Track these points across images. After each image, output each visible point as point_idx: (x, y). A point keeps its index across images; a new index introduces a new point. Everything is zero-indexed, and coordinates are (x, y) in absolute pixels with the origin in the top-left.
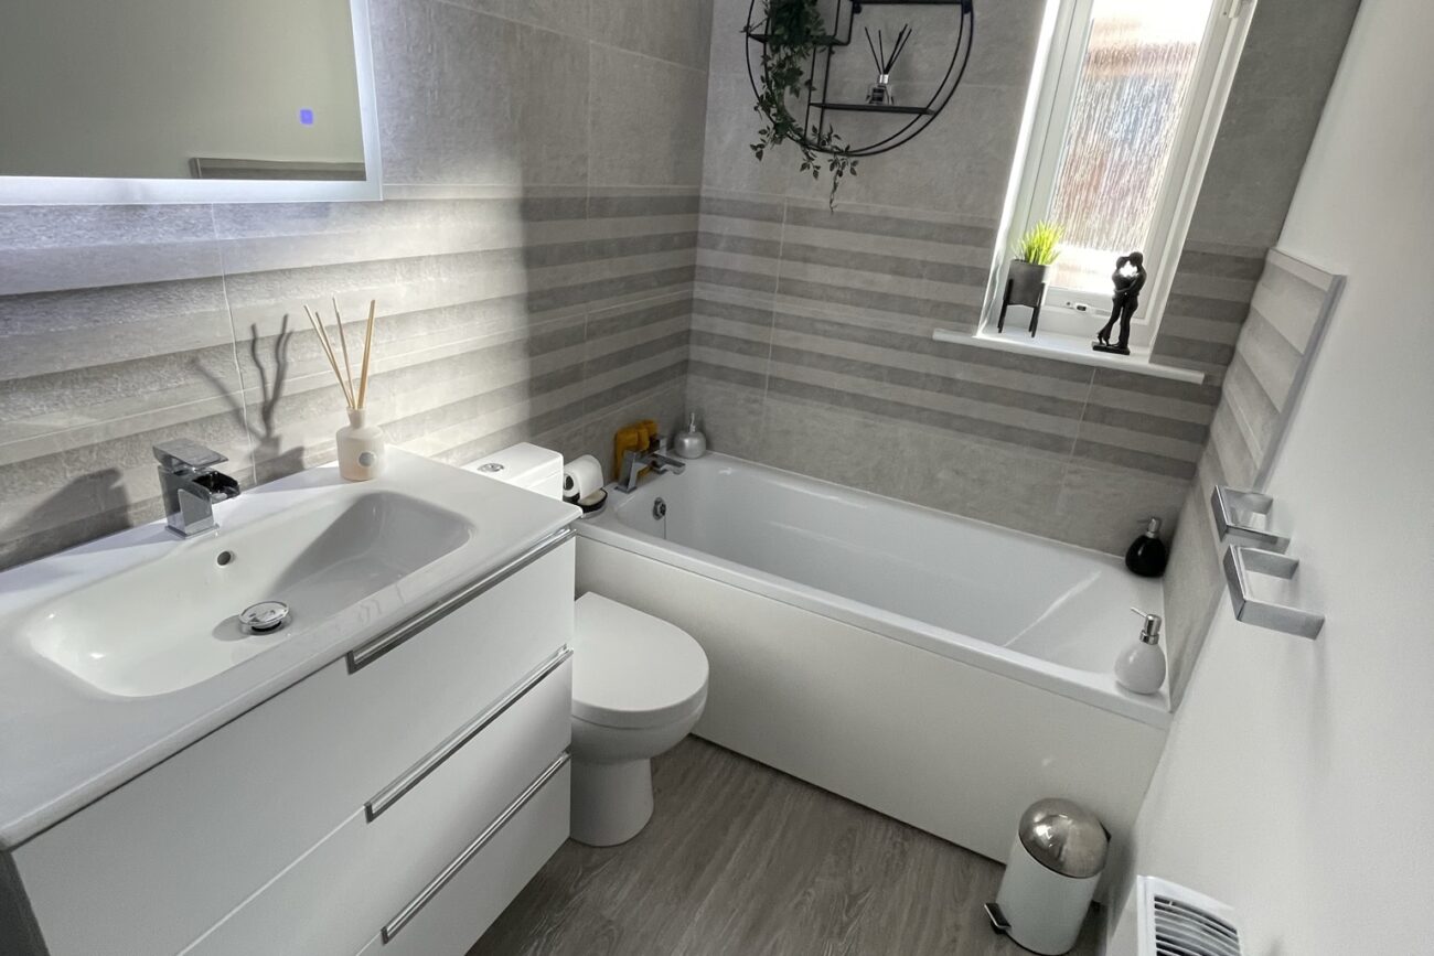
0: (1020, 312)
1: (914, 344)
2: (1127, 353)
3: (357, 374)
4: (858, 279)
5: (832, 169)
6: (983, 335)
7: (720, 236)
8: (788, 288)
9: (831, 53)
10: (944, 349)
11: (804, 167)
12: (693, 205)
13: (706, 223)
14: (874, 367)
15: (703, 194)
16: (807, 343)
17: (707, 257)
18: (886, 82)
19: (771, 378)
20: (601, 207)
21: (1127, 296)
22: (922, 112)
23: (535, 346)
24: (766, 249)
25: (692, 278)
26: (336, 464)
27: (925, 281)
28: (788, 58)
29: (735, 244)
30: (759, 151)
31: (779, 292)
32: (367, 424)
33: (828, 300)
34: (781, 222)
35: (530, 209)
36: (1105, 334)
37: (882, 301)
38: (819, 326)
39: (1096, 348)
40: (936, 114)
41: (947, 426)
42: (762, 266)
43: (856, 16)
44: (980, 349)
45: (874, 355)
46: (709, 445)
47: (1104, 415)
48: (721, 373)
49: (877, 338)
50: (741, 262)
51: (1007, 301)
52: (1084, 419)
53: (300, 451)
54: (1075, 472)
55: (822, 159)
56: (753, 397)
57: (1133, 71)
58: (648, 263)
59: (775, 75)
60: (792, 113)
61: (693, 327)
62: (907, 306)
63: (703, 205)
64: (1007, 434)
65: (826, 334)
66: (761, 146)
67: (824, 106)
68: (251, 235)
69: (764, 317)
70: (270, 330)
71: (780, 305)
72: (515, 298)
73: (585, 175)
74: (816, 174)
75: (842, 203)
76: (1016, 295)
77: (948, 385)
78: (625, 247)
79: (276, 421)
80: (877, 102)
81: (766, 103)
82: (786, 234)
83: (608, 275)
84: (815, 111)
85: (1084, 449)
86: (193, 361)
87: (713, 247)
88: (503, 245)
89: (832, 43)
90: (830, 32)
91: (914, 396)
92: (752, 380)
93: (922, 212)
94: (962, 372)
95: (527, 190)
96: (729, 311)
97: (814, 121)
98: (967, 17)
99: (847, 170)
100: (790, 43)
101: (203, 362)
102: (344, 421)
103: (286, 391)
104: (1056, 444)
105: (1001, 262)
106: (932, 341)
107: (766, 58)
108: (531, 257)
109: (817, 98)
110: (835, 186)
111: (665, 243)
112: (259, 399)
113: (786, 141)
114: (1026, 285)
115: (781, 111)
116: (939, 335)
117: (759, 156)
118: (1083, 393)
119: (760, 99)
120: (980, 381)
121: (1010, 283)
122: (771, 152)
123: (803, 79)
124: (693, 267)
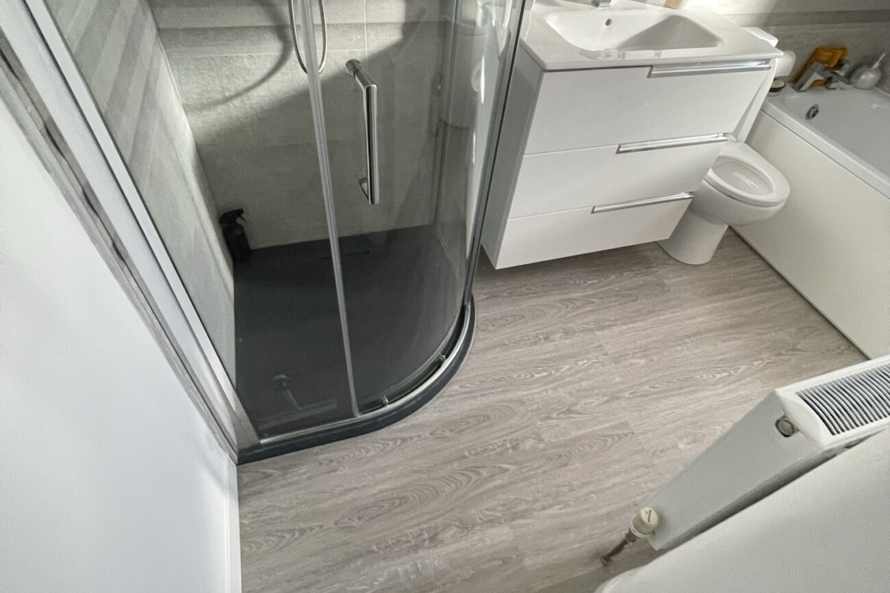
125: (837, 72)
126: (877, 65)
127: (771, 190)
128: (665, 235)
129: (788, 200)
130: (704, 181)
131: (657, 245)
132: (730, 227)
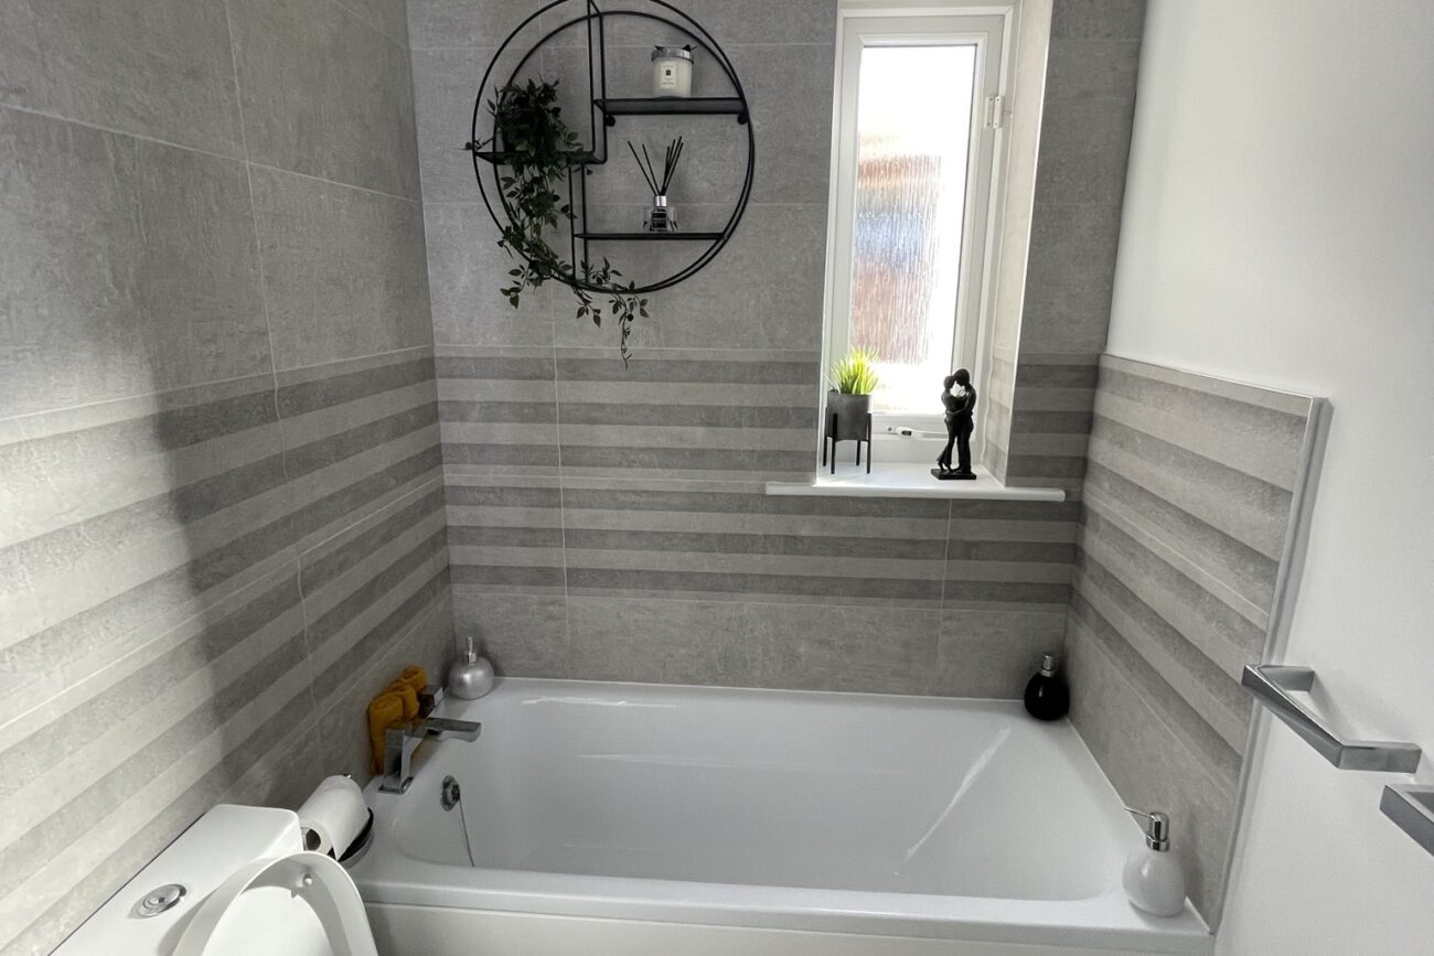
0: (846, 446)
1: (745, 503)
2: (974, 477)
4: (663, 436)
5: (615, 310)
6: (824, 482)
7: (473, 403)
8: (574, 457)
9: (587, 172)
10: (781, 504)
11: (580, 313)
12: (426, 368)
13: (447, 390)
14: (700, 536)
15: (437, 354)
16: (610, 520)
17: (454, 432)
18: (664, 205)
19: (568, 569)
20: (298, 398)
21: (960, 416)
22: (708, 237)
23: (213, 642)
24: (538, 413)
25: (439, 461)
27: (745, 430)
28: (537, 181)
29: (492, 411)
30: (513, 295)
31: (563, 464)
33: (629, 466)
34: (552, 378)
35: (176, 428)
36: (945, 458)
37: (697, 458)
38: (622, 498)
40: (725, 238)
41: (799, 591)
42: (537, 435)
43: (609, 128)
44: (822, 497)
45: (701, 522)
46: (497, 671)
47: (969, 550)
48: (499, 576)
49: (698, 502)
50: (505, 433)
51: (834, 436)
52: (948, 558)
54: (949, 618)
55: (601, 301)
56: (550, 598)
58: (379, 458)
59: (521, 204)
60: (552, 246)
61: (451, 522)
62: (727, 460)
63: (440, 367)
64: (870, 589)
65: (634, 506)
66: (516, 290)
67: (587, 237)
69: (550, 497)
71: (566, 479)
74: (597, 320)
75: (634, 350)
76: (842, 428)
77: (792, 544)
80: (659, 229)
81: (513, 236)
82: (563, 391)
84: (580, 244)
85: (954, 591)
87: (463, 419)
88: (131, 497)
89: (587, 161)
90: (588, 148)
91: (755, 563)
92: (545, 576)
94: (806, 527)
95: (164, 399)
96: (498, 495)
97: (580, 252)
98: (744, 128)
99: (636, 312)
100: (539, 162)
104: (921, 590)
106: (764, 496)
107: (503, 182)
109: (577, 226)
110: (626, 333)
111: (399, 426)
113: (548, 281)
114: (852, 418)
115: (536, 247)
116: (775, 489)
117: (515, 302)
118: (942, 530)
119: (507, 233)
120: (828, 534)
121: (834, 417)
122: (528, 294)
123: (558, 205)
124: (438, 448)
125: (430, 716)
126: (472, 655)
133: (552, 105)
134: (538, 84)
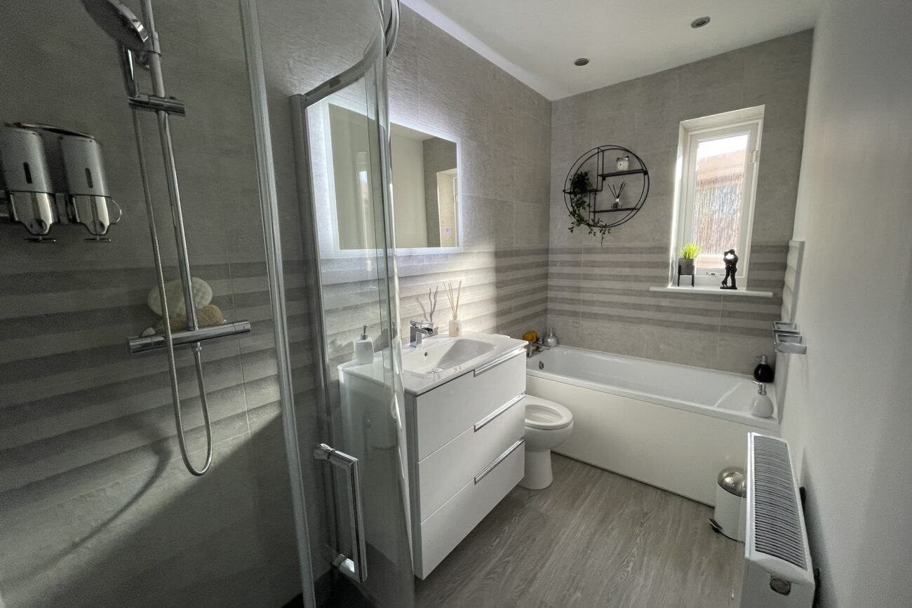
0: (686, 278)
1: (642, 293)
2: (736, 289)
3: (455, 305)
4: (615, 271)
5: (601, 232)
6: (670, 287)
7: (558, 261)
8: (586, 277)
9: (596, 194)
10: (655, 294)
11: (590, 233)
12: (546, 251)
13: (552, 257)
15: (550, 247)
16: (596, 297)
17: (552, 270)
18: (618, 201)
19: (582, 312)
20: (517, 253)
21: (731, 267)
22: (633, 209)
23: (499, 300)
24: (577, 264)
25: (547, 277)
26: (447, 333)
27: (643, 269)
28: (580, 198)
29: (563, 264)
30: (571, 230)
31: (583, 279)
32: (458, 319)
33: (604, 280)
34: (582, 254)
35: (498, 255)
36: (725, 282)
37: (626, 278)
38: (600, 290)
39: (721, 288)
40: (639, 209)
41: (661, 325)
42: (576, 270)
43: (604, 182)
44: (671, 292)
45: (625, 299)
46: (558, 342)
47: (730, 314)
48: (561, 313)
49: (626, 293)
50: (567, 270)
51: (680, 273)
52: (722, 317)
53: (437, 328)
54: (722, 339)
55: (596, 230)
56: (575, 321)
57: (718, 185)
58: (532, 272)
59: (576, 205)
60: (584, 216)
61: (549, 296)
62: (637, 279)
63: (550, 251)
64: (689, 326)
65: (604, 293)
66: (572, 228)
67: (595, 212)
68: (432, 263)
69: (578, 289)
70: (433, 291)
71: (584, 284)
72: (493, 283)
73: (512, 243)
74: (594, 235)
75: (606, 244)
76: (683, 271)
77: (659, 308)
78: (524, 267)
79: (433, 318)
80: (616, 208)
81: (573, 213)
82: (584, 258)
83: (519, 276)
84: (592, 214)
85: (724, 329)
86: (417, 298)
87: (555, 266)
88: (490, 266)
89: (596, 191)
90: (595, 188)
91: (645, 314)
92: (574, 314)
93: (637, 244)
94: (665, 302)
95: (496, 249)
96: (562, 288)
97: (592, 217)
98: (646, 176)
99: (607, 232)
100: (581, 193)
101: (419, 299)
102: (451, 318)
103: (436, 309)
104: (711, 328)
105: (675, 260)
106: (649, 291)
107: (572, 199)
108: (498, 270)
109: (592, 209)
110: (603, 238)
111: (538, 265)
112: (430, 311)
113: (582, 225)
114: (686, 267)
115: (579, 215)
116: (653, 289)
117: (572, 231)
118: (719, 306)
119: (571, 213)
120: (673, 305)
121: (680, 267)
122: (576, 230)
123: (586, 204)
124: (547, 274)
126: (552, 335)
127: (561, 417)
128: (522, 476)
129: (574, 418)
130: (526, 427)
131: (518, 486)
132: (553, 453)
133: (587, 177)
134: (583, 172)
